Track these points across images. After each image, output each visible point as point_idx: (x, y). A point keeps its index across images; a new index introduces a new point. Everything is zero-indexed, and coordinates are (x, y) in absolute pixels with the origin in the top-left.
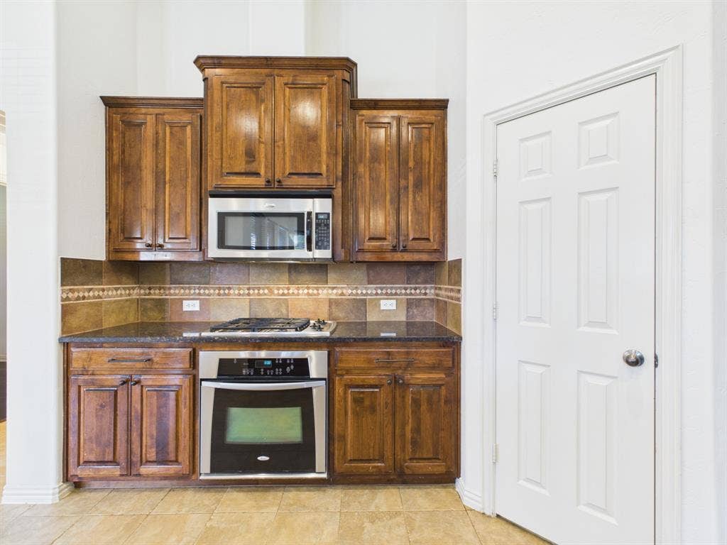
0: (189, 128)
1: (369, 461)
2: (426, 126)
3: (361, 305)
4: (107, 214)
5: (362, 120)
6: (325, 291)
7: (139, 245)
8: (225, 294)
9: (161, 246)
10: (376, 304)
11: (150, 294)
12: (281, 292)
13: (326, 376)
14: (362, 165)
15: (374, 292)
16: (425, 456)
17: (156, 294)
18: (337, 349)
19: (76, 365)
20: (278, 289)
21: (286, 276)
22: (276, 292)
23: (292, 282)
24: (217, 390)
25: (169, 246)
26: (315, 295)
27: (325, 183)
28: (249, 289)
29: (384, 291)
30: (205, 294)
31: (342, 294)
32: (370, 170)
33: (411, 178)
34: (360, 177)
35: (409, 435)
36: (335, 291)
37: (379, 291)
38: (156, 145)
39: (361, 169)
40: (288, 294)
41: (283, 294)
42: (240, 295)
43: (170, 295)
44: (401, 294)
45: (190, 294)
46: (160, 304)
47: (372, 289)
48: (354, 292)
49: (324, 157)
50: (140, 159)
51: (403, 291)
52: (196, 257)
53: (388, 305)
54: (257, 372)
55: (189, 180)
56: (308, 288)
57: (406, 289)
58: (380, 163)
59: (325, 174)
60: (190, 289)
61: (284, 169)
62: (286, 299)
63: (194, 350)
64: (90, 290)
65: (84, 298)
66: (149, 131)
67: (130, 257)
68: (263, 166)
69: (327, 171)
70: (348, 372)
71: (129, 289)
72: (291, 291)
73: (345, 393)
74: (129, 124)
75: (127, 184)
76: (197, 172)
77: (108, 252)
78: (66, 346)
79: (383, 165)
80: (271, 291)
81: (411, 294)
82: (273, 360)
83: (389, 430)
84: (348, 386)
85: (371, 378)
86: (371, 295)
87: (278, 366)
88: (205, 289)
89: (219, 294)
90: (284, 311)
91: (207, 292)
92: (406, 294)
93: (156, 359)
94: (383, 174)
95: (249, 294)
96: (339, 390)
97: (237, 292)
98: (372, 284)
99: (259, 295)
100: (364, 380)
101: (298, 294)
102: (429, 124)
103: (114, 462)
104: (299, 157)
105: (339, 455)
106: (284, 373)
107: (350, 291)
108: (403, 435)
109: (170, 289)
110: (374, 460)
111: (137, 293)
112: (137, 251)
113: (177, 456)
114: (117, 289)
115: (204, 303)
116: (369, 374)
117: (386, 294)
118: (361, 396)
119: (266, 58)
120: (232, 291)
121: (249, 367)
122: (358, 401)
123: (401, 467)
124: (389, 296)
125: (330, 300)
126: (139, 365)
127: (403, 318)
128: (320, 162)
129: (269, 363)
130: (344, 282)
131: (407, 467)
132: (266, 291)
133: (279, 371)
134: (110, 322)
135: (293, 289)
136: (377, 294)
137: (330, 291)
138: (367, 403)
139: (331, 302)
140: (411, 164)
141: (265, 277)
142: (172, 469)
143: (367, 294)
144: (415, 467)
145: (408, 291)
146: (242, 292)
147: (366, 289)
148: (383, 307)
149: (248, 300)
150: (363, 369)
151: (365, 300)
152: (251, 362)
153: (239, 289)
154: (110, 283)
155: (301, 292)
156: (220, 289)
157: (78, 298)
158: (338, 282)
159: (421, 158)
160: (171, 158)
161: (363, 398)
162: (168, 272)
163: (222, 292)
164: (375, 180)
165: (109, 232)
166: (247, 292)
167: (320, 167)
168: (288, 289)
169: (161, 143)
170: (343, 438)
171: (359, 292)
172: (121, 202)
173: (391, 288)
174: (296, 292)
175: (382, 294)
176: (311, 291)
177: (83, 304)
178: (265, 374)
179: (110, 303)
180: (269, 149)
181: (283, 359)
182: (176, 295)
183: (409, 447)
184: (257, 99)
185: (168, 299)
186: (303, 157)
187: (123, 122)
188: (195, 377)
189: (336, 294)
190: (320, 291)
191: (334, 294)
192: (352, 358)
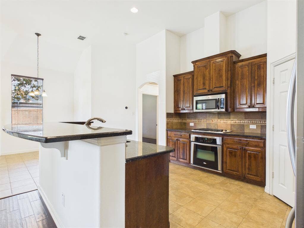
0: (190, 79)
1: (234, 171)
2: (263, 63)
3: (242, 126)
4: (174, 102)
5: (238, 67)
6: (229, 121)
7: (180, 109)
8: (200, 122)
9: (184, 109)
10: (248, 126)
11: (182, 121)
12: (215, 121)
13: (221, 144)
14: (238, 81)
15: (247, 122)
16: (253, 174)
17: (184, 121)
18: (224, 137)
19: (169, 135)
20: (215, 120)
21: (217, 117)
22: (214, 121)
23: (219, 118)
24: (195, 144)
25: (186, 109)
26: (226, 122)
27: (224, 89)
28: (206, 120)
29: (251, 122)
30: (195, 121)
31: (235, 122)
32: (241, 82)
33: (256, 83)
34: (237, 85)
35: (247, 166)
36: (233, 121)
37: (249, 122)
38: (183, 84)
39: (237, 82)
40: (217, 122)
41: (216, 122)
42: (204, 122)
43: (187, 121)
44: (259, 123)
45: (191, 121)
46: (185, 123)
47: (246, 121)
48: (240, 122)
49: (224, 81)
50: (180, 88)
51: (259, 122)
52: (192, 112)
53: (253, 127)
54: (204, 141)
55: (190, 92)
56: (224, 120)
57: (260, 121)
58: (244, 79)
59: (224, 86)
60: (191, 120)
61: (213, 86)
62: (217, 124)
63: (190, 134)
64: (171, 120)
65: (170, 121)
66: (182, 81)
67: (178, 112)
68: (207, 86)
69: (225, 85)
70: (228, 144)
71: (178, 119)
72: (218, 121)
73: (227, 150)
74: (178, 80)
75: (178, 95)
76: (192, 90)
77: (174, 111)
78: (167, 131)
79: (245, 80)
80: (212, 121)
81: (263, 123)
82: (207, 138)
83: (240, 163)
84: (227, 148)
85: (235, 147)
86: (246, 123)
87: (209, 140)
88: (195, 120)
89: (199, 122)
90: (216, 127)
91: (196, 121)
92: (261, 123)
93: (183, 135)
94: (245, 83)
95: (206, 122)
96: (225, 149)
97: (203, 121)
98: (246, 119)
99: (209, 122)
100: (232, 147)
101: (221, 122)
102: (263, 62)
103: (175, 157)
104: (217, 82)
105: (225, 167)
106: (210, 142)
107: (238, 122)
108: (245, 166)
109: (187, 120)
110: (235, 171)
111: (180, 121)
112: (180, 110)
113: (186, 158)
114: (176, 119)
115: (195, 124)
116: (234, 145)
117: (252, 123)
118: (231, 151)
119: (208, 57)
120: (202, 121)
121: (201, 139)
122: (231, 153)
123: (244, 175)
124: (253, 124)
125: (231, 124)
126: (179, 136)
127: (259, 132)
128: (223, 83)
129: (207, 139)
130: (236, 118)
131: (246, 176)
132: (211, 121)
133: (209, 141)
134: (175, 127)
135: (219, 121)
136: (248, 123)
137: (231, 121)
138: (233, 154)
139: (232, 125)
140: (256, 78)
141: (211, 117)
142: (185, 161)
143: (244, 123)
144: (249, 176)
145: (261, 122)
146: (204, 121)
147: (244, 121)
148: (251, 128)
149: (206, 124)
150: (232, 144)
151: (244, 125)
152: (202, 138)
153: (204, 120)
154: (174, 118)
155: (221, 121)
156: (199, 120)
157: (169, 121)
158: (234, 118)
159: (260, 75)
160: (187, 87)
161: (232, 152)
162: (186, 115)
163: (199, 121)
164: (242, 85)
165: (174, 106)
166: (206, 121)
167: (223, 84)
168: (218, 120)
169: (185, 84)
170: (226, 163)
171: (242, 122)
172: (176, 99)
173: (254, 121)
174: (220, 121)
175: (250, 123)
176: (225, 121)
177: (170, 123)
178: (205, 142)
179: (174, 123)
180: (209, 82)
181: (210, 138)
182: (188, 121)
183: (247, 170)
184: (206, 68)
185: (186, 123)
186: (218, 82)
187: (177, 80)
188: (190, 140)
189: (233, 122)
190: (228, 121)
191: (232, 122)
192: (229, 140)
